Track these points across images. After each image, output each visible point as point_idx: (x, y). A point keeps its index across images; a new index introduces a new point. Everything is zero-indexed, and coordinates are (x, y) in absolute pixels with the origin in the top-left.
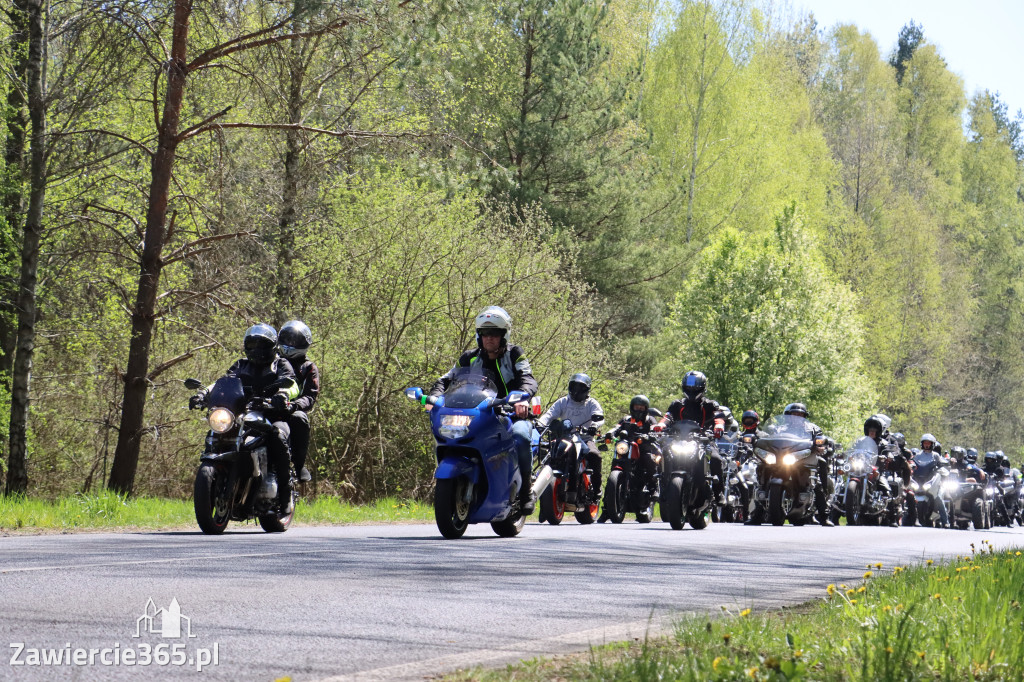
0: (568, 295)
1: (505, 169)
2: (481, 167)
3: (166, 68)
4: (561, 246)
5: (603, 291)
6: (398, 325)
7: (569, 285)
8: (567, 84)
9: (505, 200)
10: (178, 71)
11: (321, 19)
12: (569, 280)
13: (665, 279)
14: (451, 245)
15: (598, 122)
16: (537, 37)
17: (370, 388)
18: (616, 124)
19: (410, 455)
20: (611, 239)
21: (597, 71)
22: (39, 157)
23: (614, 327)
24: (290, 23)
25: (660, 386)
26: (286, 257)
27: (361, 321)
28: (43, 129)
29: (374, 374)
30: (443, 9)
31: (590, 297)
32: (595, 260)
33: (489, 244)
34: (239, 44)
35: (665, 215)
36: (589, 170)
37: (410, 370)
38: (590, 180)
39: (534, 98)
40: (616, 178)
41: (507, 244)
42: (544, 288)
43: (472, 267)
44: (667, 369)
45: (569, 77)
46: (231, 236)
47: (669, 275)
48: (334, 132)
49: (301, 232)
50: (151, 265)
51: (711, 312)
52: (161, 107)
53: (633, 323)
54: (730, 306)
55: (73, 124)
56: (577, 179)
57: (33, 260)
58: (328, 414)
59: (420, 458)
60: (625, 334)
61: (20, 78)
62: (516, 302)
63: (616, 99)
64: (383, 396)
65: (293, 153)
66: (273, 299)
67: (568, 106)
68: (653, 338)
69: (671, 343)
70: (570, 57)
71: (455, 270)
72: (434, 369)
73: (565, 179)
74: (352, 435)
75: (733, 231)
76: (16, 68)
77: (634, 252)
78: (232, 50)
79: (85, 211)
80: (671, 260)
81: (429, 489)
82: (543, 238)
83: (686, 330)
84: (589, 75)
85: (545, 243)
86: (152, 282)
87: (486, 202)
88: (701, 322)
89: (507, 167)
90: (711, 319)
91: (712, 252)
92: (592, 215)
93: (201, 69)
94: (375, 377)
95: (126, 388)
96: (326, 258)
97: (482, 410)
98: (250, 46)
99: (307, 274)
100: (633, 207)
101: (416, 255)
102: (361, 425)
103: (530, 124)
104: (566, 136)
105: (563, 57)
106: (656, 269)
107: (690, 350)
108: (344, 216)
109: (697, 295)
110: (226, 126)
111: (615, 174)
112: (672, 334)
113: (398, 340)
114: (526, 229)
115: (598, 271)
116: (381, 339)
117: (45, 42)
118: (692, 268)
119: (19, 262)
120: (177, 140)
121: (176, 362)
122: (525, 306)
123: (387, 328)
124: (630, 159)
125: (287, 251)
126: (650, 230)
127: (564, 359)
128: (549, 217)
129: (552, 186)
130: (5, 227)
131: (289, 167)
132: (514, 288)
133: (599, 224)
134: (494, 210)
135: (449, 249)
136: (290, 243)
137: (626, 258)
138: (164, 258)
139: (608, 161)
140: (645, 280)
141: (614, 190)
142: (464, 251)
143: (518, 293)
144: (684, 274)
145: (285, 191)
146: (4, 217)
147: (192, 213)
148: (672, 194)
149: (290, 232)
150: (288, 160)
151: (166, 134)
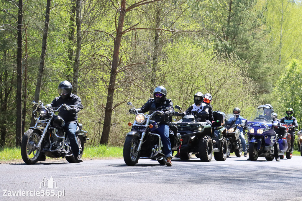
0: (244, 82)
1: (226, 42)
3: (119, 11)
6: (190, 91)
8: (242, 13)
9: (224, 51)
10: (123, 11)
12: (244, 77)
13: (275, 76)
14: (206, 66)
15: (253, 25)
18: (259, 25)
20: (257, 63)
21: (252, 8)
22: (79, 39)
23: (257, 91)
28: (80, 29)
29: (182, 107)
31: (252, 83)
32: (251, 70)
33: (219, 65)
35: (275, 55)
36: (249, 40)
38: (250, 44)
39: (232, 18)
43: (213, 73)
45: (243, 10)
46: (138, 64)
47: (276, 74)
49: (159, 61)
50: (113, 72)
51: (288, 86)
52: (117, 23)
53: (263, 89)
56: (246, 43)
57: (77, 71)
61: (73, 13)
63: (258, 17)
65: (157, 37)
66: (150, 83)
67: (242, 19)
68: (270, 95)
69: (276, 97)
70: (243, 4)
71: (208, 74)
73: (242, 43)
75: (295, 60)
76: (72, 10)
77: (264, 67)
79: (93, 56)
80: (276, 70)
83: (280, 92)
86: (114, 79)
87: (218, 51)
88: (285, 90)
90: (289, 89)
91: (289, 67)
92: (250, 55)
95: (106, 111)
96: (167, 70)
98: (145, 3)
101: (195, 69)
103: (231, 26)
105: (241, 4)
106: (272, 73)
107: (281, 99)
109: (284, 81)
110: (137, 29)
111: (257, 42)
112: (276, 94)
113: (189, 96)
114: (231, 61)
115: (253, 73)
116: (184, 96)
117: (81, 3)
118: (283, 72)
119: (72, 71)
120: (122, 33)
121: (121, 103)
122: (230, 86)
123: (186, 92)
124: (263, 37)
125: (155, 68)
126: (269, 60)
127: (243, 102)
128: (238, 56)
129: (238, 46)
130: (67, 60)
131: (156, 41)
132: (227, 80)
133: (253, 58)
134: (220, 55)
135: (206, 67)
136: (155, 65)
137: (262, 68)
138: (118, 70)
139: (256, 37)
140: (268, 76)
141: (257, 47)
142: (211, 68)
143: (228, 81)
144: (280, 74)
145: (155, 49)
146: (68, 57)
147: (126, 56)
148: (277, 48)
149: (156, 62)
150: (155, 39)
151: (119, 31)
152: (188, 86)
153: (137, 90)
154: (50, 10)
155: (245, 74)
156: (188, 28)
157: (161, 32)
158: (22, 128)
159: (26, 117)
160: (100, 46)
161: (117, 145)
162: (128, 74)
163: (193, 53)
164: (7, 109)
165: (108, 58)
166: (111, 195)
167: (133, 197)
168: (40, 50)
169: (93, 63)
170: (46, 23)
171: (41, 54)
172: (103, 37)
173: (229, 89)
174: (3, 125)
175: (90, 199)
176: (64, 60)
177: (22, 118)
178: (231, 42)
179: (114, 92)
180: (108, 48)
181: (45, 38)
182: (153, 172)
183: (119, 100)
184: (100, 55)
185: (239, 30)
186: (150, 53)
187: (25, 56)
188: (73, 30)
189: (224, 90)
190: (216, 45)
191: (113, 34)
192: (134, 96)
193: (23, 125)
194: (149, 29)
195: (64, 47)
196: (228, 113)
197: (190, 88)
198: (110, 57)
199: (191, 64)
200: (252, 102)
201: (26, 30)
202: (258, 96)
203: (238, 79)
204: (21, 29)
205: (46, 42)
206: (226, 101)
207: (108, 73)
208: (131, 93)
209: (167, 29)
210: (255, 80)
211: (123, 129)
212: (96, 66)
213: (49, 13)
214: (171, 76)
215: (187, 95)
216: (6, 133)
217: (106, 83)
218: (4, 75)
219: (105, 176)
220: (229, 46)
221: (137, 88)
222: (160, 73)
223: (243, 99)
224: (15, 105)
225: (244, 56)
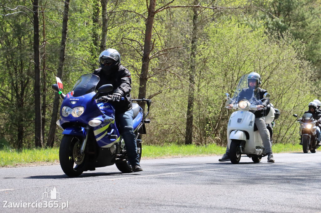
1: (278, 18)
7: (299, 61)
9: (275, 30)
14: (255, 48)
20: (315, 43)
22: (105, 21)
23: (316, 76)
28: (106, 10)
31: (309, 66)
32: (309, 52)
36: (306, 17)
38: (306, 20)
40: (317, 19)
43: (263, 56)
46: (174, 48)
50: (146, 59)
52: (149, 1)
56: (302, 20)
62: (280, 69)
65: (196, 16)
66: (189, 70)
71: (257, 57)
73: (296, 20)
74: (219, 120)
79: (122, 40)
86: (147, 66)
87: (269, 31)
92: (307, 34)
96: (209, 54)
101: (242, 52)
102: (222, 116)
104: (297, 4)
110: (172, 7)
111: (316, 18)
113: (235, 84)
114: (284, 41)
115: (310, 55)
116: (229, 84)
120: (155, 13)
121: (155, 95)
122: (284, 71)
123: (231, 80)
125: (194, 52)
127: (299, 90)
128: (293, 36)
129: (292, 23)
130: (92, 46)
131: (194, 21)
132: (279, 64)
133: (310, 37)
134: (271, 34)
135: (254, 50)
136: (195, 49)
138: (151, 56)
139: (314, 13)
141: (316, 24)
142: (260, 50)
143: (281, 65)
145: (193, 30)
146: (92, 42)
147: (160, 40)
149: (195, 45)
150: (194, 19)
151: (151, 11)
152: (233, 72)
153: (174, 79)
155: (301, 56)
156: (233, 4)
157: (200, 9)
158: (42, 126)
159: (46, 113)
160: (129, 29)
161: (152, 144)
162: (163, 60)
163: (239, 34)
164: (24, 104)
165: (138, 43)
166: (148, 199)
167: (174, 200)
168: (60, 35)
169: (122, 48)
170: (66, 3)
171: (61, 39)
172: (134, 17)
173: (282, 75)
174: (20, 123)
175: (125, 203)
176: (88, 46)
177: (41, 115)
178: (284, 19)
179: (147, 82)
180: (139, 30)
181: (65, 21)
182: (196, 172)
183: (152, 92)
184: (129, 40)
185: (294, 5)
186: (188, 35)
187: (43, 42)
188: (97, 11)
189: (276, 76)
190: (266, 23)
191: (144, 14)
192: (171, 86)
193: (42, 123)
194: (186, 7)
195: (88, 31)
196: (281, 102)
197: (235, 75)
198: (142, 42)
199: (237, 47)
200: (311, 89)
201: (43, 12)
202: (317, 82)
203: (293, 63)
204: (37, 11)
205: (66, 26)
206: (279, 89)
207: (140, 60)
208: (166, 82)
209: (208, 6)
210: (313, 63)
211: (158, 125)
212: (125, 53)
214: (213, 61)
215: (232, 83)
216: (23, 133)
217: (137, 72)
218: (20, 66)
219: (141, 178)
220: (281, 23)
221: (173, 77)
222: (200, 57)
223: (299, 86)
224: (33, 100)
225: (300, 36)
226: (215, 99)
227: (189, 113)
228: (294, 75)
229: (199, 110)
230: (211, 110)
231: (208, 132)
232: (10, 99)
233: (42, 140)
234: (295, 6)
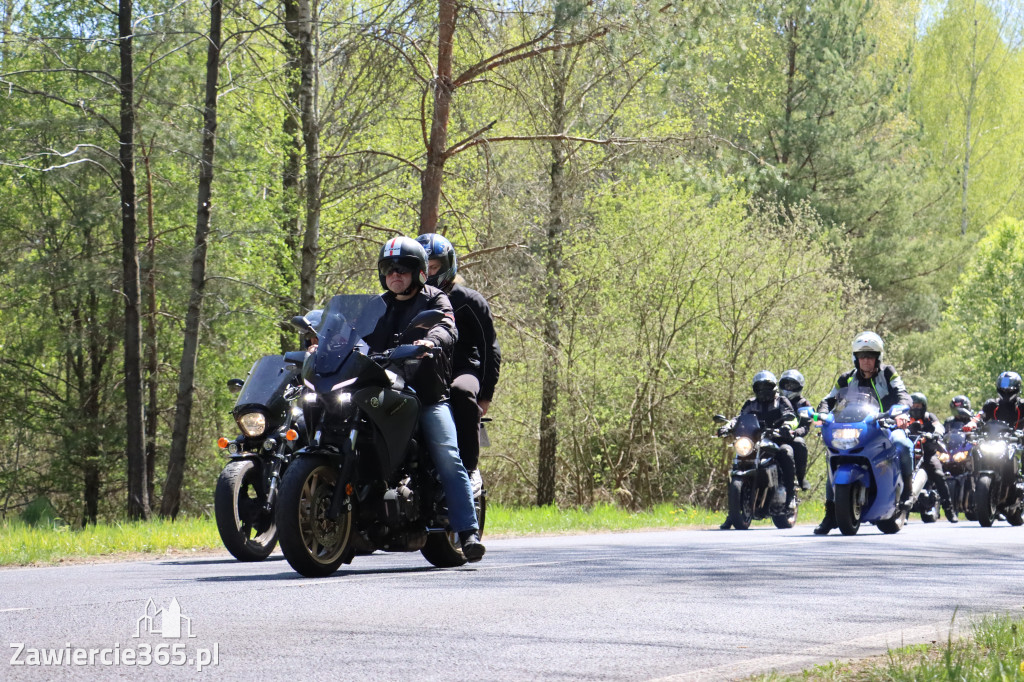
0: (840, 293)
1: (773, 167)
2: (749, 168)
3: (432, 86)
4: (832, 244)
5: (877, 288)
6: (668, 331)
7: (840, 282)
8: (832, 79)
9: (772, 200)
10: (445, 87)
11: (582, 30)
12: (840, 278)
13: (941, 273)
14: (719, 248)
15: (865, 116)
16: (800, 33)
17: (643, 394)
18: (884, 118)
19: (685, 461)
20: (883, 235)
21: (863, 64)
22: (313, 181)
23: (888, 324)
24: (551, 35)
25: (940, 383)
26: (555, 269)
27: (631, 328)
28: (316, 151)
29: (646, 381)
30: (704, 11)
31: (864, 294)
32: (867, 258)
33: (757, 244)
34: (503, 58)
35: (938, 208)
36: (856, 167)
37: (682, 374)
38: (859, 176)
39: (798, 95)
40: (887, 172)
41: (777, 244)
42: (815, 287)
43: (741, 269)
44: (946, 363)
45: (834, 72)
46: (500, 249)
47: (945, 269)
48: (597, 140)
49: (569, 242)
51: (990, 305)
52: (429, 125)
53: (909, 319)
54: (1012, 297)
55: (345, 146)
56: (846, 175)
57: (311, 280)
58: (601, 422)
59: (695, 463)
60: (901, 330)
61: (294, 104)
62: (787, 303)
63: (884, 92)
64: (656, 402)
65: (558, 163)
66: (544, 310)
67: (834, 102)
68: (931, 334)
69: (949, 338)
70: (836, 52)
71: (725, 273)
72: (706, 373)
73: (833, 176)
74: (626, 441)
75: (1011, 221)
76: (290, 95)
77: (907, 247)
78: (496, 64)
79: (359, 230)
80: (946, 253)
81: (706, 494)
82: (813, 237)
83: (965, 324)
84: (855, 70)
85: (814, 243)
87: (753, 203)
88: (980, 315)
89: (774, 165)
90: (991, 312)
91: (989, 243)
92: (862, 211)
93: (466, 85)
94: (647, 384)
96: (595, 266)
97: (868, 423)
98: (513, 59)
99: (576, 282)
100: (905, 201)
101: (684, 260)
102: (635, 432)
103: (795, 123)
104: (833, 132)
105: (828, 53)
106: (931, 263)
107: (970, 345)
108: (610, 223)
109: (975, 287)
110: (491, 140)
111: (885, 169)
112: (950, 329)
113: (669, 345)
114: (796, 229)
115: (870, 268)
116: (651, 346)
117: (316, 68)
118: (968, 261)
119: (298, 283)
120: (445, 156)
123: (657, 334)
124: (900, 152)
125: (556, 262)
126: (923, 224)
127: (840, 359)
128: (818, 215)
129: (820, 183)
131: (555, 177)
132: (784, 289)
133: (869, 220)
134: (761, 211)
135: (717, 252)
136: (558, 253)
137: (899, 253)
139: (877, 156)
140: (920, 275)
141: (884, 185)
142: (732, 254)
143: (789, 293)
144: (960, 267)
145: (552, 201)
146: (283, 239)
147: (463, 229)
148: (946, 186)
149: (558, 242)
150: (553, 171)
151: (435, 150)
152: (663, 314)
154: (216, 95)
155: (842, 268)
158: (145, 466)
159: (159, 431)
164: (100, 410)
168: (194, 221)
170: (206, 134)
171: (194, 232)
174: (89, 458)
177: (144, 436)
181: (205, 181)
184: (380, 229)
186: (538, 216)
187: (148, 240)
189: (778, 323)
195: (271, 211)
197: (670, 318)
201: (145, 160)
204: (131, 157)
205: (209, 194)
213: (214, 105)
215: (661, 342)
216: (100, 486)
218: (88, 306)
220: (781, 180)
225: (841, 216)
226: (616, 385)
227: (545, 424)
228: (824, 318)
229: (574, 415)
230: (603, 417)
231: (599, 475)
232: (64, 398)
233: (146, 502)
234: (829, 138)
